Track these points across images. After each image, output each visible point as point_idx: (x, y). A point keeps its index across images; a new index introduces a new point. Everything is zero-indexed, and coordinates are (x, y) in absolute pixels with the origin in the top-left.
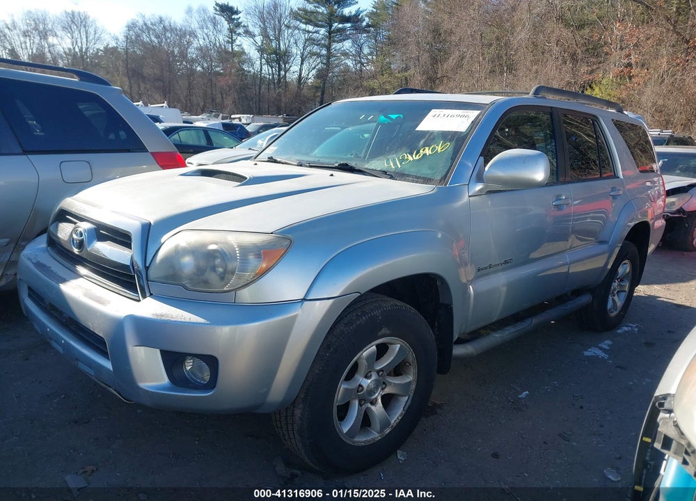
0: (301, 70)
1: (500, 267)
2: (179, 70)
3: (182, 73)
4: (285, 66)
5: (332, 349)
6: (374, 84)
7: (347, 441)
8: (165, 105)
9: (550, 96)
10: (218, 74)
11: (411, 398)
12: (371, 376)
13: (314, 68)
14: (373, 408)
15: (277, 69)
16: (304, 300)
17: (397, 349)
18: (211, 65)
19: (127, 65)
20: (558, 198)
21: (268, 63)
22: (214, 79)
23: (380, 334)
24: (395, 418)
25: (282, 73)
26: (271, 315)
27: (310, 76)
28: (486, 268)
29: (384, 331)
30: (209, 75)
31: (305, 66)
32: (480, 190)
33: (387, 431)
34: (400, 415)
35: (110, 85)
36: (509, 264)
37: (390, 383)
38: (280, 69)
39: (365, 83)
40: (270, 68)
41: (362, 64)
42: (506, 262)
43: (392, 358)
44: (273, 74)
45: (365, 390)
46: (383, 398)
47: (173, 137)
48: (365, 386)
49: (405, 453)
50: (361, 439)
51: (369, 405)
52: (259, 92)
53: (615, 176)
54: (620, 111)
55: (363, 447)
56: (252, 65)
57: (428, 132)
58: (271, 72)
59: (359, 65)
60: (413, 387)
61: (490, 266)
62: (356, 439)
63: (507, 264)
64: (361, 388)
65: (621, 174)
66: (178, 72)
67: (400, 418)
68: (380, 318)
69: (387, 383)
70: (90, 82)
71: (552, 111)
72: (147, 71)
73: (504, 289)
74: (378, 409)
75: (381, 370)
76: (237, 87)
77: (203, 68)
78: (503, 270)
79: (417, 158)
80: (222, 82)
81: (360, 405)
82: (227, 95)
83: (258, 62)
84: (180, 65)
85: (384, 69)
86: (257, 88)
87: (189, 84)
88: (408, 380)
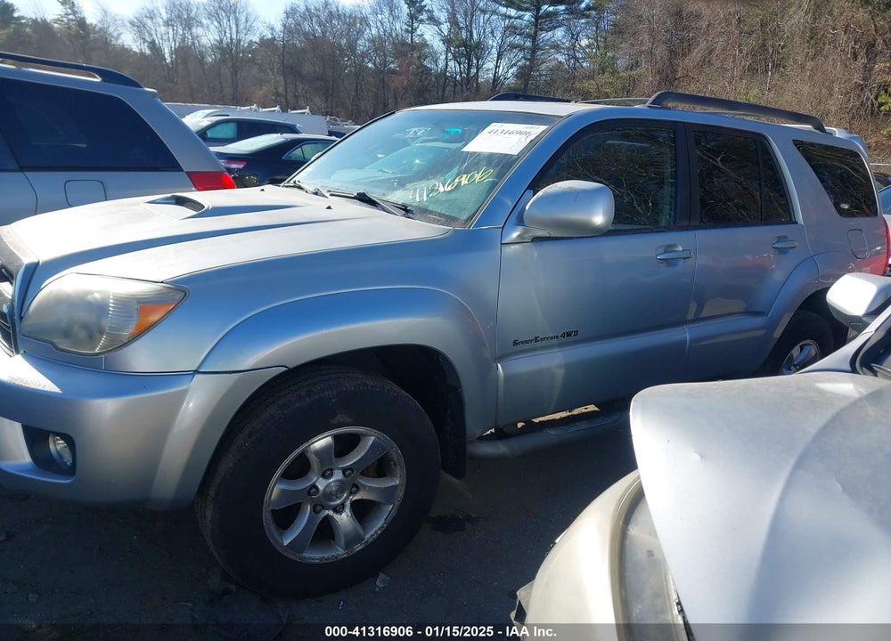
0: (497, 67)
1: (555, 341)
2: (346, 67)
3: (350, 71)
4: (478, 62)
5: (254, 438)
6: (590, 85)
7: (290, 556)
8: (277, 108)
9: (681, 106)
10: (393, 72)
11: (396, 508)
12: (331, 476)
13: (515, 65)
14: (337, 517)
15: (466, 65)
16: (196, 372)
17: (370, 443)
18: (385, 61)
19: (283, 61)
20: (669, 248)
21: (455, 58)
22: (386, 79)
23: (335, 421)
24: (372, 532)
25: (474, 71)
26: (145, 389)
27: (510, 75)
28: (527, 342)
29: (339, 418)
30: (382, 74)
31: (503, 63)
32: (519, 236)
33: (359, 547)
34: (379, 529)
35: (141, 87)
36: (572, 338)
37: (364, 486)
38: (470, 67)
39: (578, 85)
40: (457, 65)
41: (577, 59)
42: (569, 334)
43: (363, 454)
44: (461, 73)
45: (321, 492)
46: (354, 504)
47: (294, 152)
48: (321, 488)
49: (388, 578)
50: (315, 555)
51: (331, 513)
52: (443, 96)
53: (792, 221)
54: (820, 127)
55: (315, 565)
56: (436, 62)
57: (475, 153)
58: (458, 70)
59: (572, 61)
60: (400, 493)
61: (536, 340)
62: (306, 555)
63: (569, 337)
64: (314, 490)
65: (800, 217)
66: (345, 69)
67: (379, 532)
68: (333, 401)
69: (359, 485)
70: (113, 83)
71: (675, 127)
72: (307, 68)
73: (561, 372)
74: (344, 519)
75: (350, 468)
76: (415, 89)
77: (374, 64)
78: (559, 345)
79: (449, 189)
80: (395, 83)
81: (315, 511)
82: (402, 99)
83: (443, 57)
84: (347, 61)
85: (606, 67)
86: (440, 90)
87: (357, 84)
88: (393, 484)
